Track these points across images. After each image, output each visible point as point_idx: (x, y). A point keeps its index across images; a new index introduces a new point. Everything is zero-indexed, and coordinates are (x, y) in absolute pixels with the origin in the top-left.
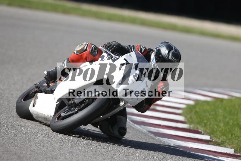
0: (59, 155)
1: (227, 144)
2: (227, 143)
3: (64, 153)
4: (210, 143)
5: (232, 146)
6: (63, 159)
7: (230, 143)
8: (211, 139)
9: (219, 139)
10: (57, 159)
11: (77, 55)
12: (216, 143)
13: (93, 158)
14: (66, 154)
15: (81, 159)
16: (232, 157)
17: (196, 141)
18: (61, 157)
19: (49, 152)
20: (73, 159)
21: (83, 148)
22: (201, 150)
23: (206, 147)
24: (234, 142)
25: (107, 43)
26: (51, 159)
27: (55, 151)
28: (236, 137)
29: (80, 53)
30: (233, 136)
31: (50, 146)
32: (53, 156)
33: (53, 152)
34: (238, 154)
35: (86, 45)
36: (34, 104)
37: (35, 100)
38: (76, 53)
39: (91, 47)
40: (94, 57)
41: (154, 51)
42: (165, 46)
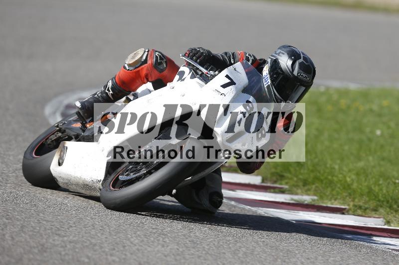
11: (131, 70)
16: (258, 190)
29: (136, 68)
35: (144, 53)
36: (60, 161)
37: (62, 154)
38: (128, 69)
39: (155, 56)
40: (160, 73)
41: (268, 63)
42: (285, 54)
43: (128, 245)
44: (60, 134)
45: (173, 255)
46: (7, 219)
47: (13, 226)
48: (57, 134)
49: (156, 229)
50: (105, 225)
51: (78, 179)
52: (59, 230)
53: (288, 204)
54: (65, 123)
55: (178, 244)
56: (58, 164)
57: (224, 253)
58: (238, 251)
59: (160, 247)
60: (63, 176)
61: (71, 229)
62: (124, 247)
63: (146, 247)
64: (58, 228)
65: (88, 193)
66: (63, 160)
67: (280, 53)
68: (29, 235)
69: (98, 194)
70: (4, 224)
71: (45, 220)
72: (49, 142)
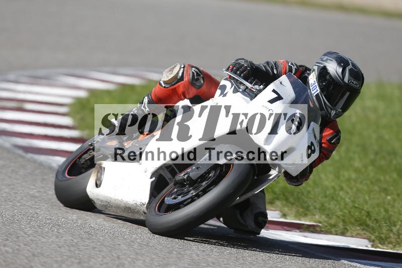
25: (234, 62)
29: (172, 85)
35: (180, 69)
36: (98, 183)
37: (99, 174)
38: (164, 86)
39: (191, 72)
40: (198, 89)
41: (314, 70)
42: (334, 60)
43: (22, 236)
45: (68, 246)
48: (91, 153)
49: (51, 219)
51: (119, 202)
55: (73, 235)
56: (95, 185)
57: (119, 245)
58: (134, 242)
59: (54, 237)
60: (101, 198)
62: (18, 237)
63: (40, 237)
65: (130, 216)
66: (101, 182)
67: (327, 59)
69: (142, 218)
72: (82, 161)
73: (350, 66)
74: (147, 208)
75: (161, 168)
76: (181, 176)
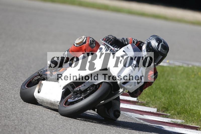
0: (11, 114)
1: (151, 105)
2: (151, 103)
3: (16, 113)
4: (136, 104)
5: (155, 106)
6: (14, 118)
7: (153, 104)
8: (138, 101)
9: (144, 100)
10: (10, 118)
11: (77, 47)
12: (142, 104)
13: (40, 117)
14: (17, 114)
15: (30, 118)
16: (155, 115)
17: (125, 102)
18: (13, 116)
19: (3, 112)
20: (23, 117)
21: (32, 109)
22: (129, 110)
23: (133, 107)
24: (156, 103)
25: (106, 37)
26: (5, 118)
27: (8, 111)
28: (158, 98)
29: (80, 46)
30: (156, 98)
31: (4, 107)
32: (6, 116)
33: (6, 112)
34: (160, 113)
35: (85, 38)
37: (40, 87)
38: (76, 46)
39: (90, 40)
40: (92, 48)
41: (145, 43)
42: (155, 39)
44: (39, 77)
46: (27, 123)
47: (30, 126)
50: (77, 129)
52: (53, 130)
53: (170, 123)
54: (42, 71)
56: (38, 92)
60: (40, 98)
61: (59, 130)
64: (53, 129)
65: (52, 107)
66: (40, 90)
67: (152, 39)
68: (38, 132)
69: (57, 108)
70: (26, 126)
71: (47, 125)
72: (34, 80)
73: (162, 43)
74: (60, 103)
75: (68, 85)
76: (77, 89)
